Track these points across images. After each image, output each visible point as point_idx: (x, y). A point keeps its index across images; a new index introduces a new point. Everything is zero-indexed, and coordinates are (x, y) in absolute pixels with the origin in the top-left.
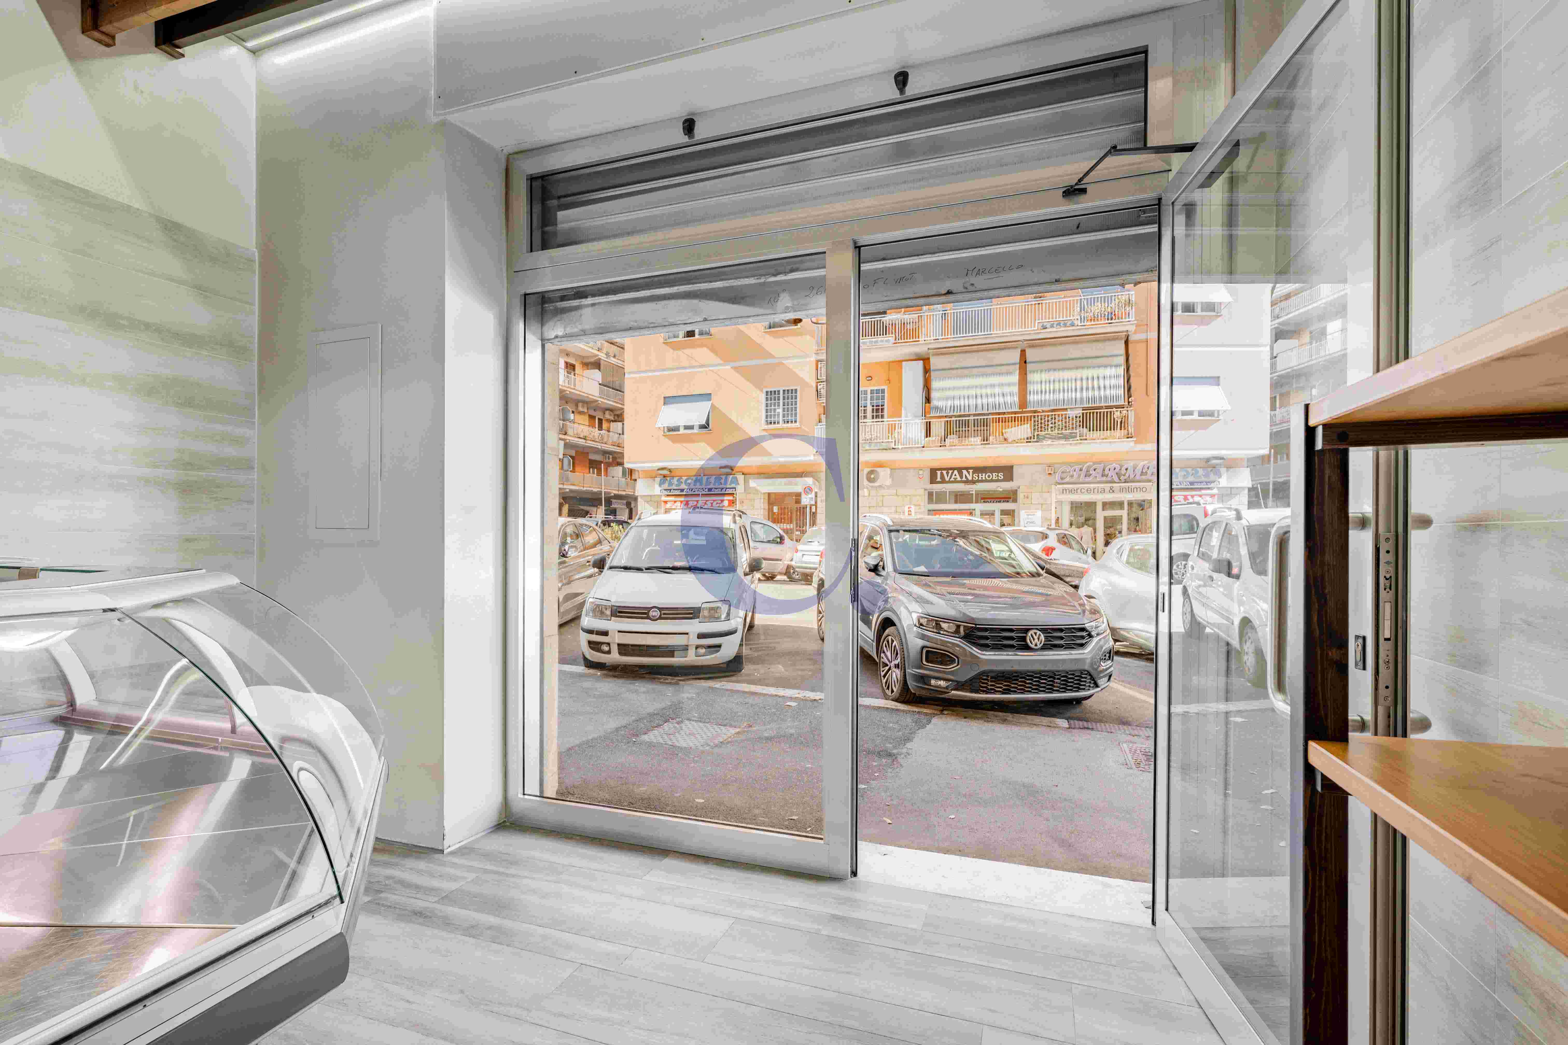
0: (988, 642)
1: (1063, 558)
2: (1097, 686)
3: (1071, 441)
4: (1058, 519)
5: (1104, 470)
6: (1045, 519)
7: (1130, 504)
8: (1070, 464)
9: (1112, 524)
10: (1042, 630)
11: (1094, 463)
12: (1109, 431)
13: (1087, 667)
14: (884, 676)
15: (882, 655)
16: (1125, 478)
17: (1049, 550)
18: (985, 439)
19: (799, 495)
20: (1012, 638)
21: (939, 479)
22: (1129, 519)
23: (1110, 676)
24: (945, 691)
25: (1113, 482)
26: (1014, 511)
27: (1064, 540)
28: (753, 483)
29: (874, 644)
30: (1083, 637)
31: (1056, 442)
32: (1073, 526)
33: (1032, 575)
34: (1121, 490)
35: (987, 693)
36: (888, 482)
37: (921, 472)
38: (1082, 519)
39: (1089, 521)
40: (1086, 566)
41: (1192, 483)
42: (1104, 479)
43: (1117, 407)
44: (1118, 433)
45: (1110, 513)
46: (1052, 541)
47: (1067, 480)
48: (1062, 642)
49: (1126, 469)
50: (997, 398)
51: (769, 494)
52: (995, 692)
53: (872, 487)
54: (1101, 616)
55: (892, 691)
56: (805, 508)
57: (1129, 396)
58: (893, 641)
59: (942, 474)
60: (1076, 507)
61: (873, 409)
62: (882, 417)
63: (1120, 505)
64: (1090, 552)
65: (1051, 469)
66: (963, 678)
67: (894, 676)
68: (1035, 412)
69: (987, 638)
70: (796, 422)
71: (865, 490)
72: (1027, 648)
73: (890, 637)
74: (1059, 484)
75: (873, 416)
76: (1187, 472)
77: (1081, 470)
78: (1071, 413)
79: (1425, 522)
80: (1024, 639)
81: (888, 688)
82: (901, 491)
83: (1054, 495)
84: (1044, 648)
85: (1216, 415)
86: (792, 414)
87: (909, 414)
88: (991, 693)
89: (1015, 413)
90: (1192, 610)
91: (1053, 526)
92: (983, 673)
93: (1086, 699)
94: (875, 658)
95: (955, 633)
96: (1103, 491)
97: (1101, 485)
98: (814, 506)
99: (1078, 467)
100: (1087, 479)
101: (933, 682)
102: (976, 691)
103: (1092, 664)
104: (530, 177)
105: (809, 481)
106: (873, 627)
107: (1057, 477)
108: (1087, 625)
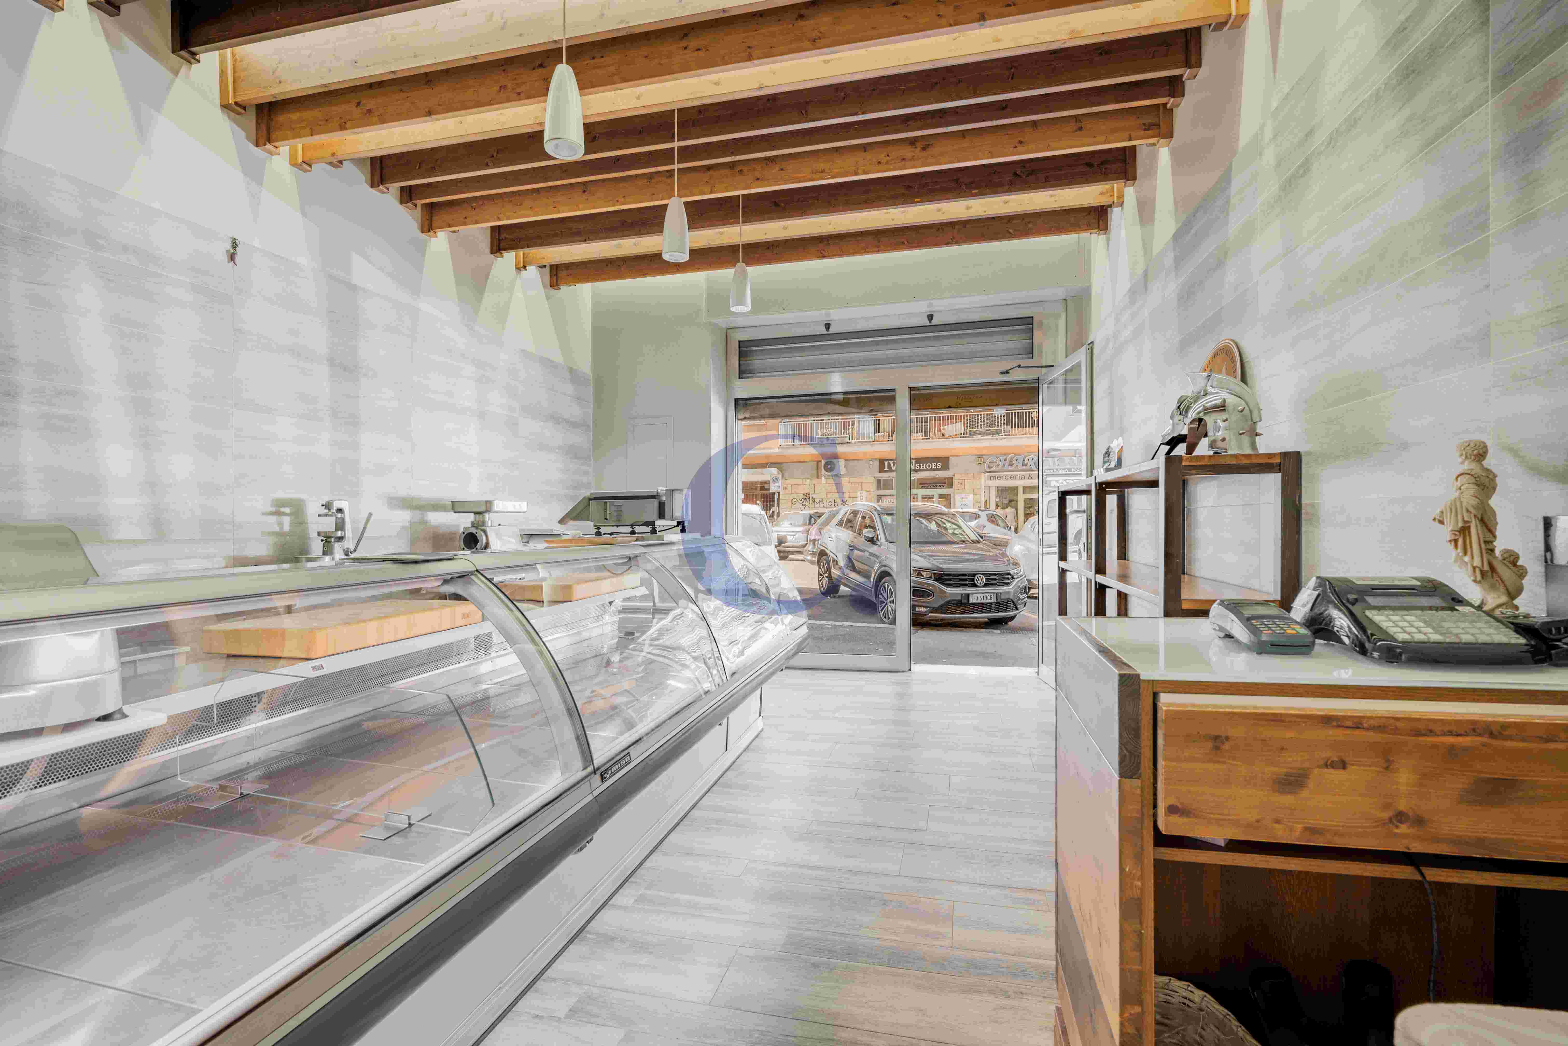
0: (951, 582)
1: (994, 532)
2: (1017, 609)
3: (997, 436)
4: (986, 501)
5: (1024, 460)
6: (976, 502)
8: (996, 455)
9: (1029, 505)
10: (983, 575)
11: (1016, 454)
12: (1027, 428)
13: (1011, 598)
14: (882, 611)
15: (880, 596)
17: (979, 527)
18: (926, 434)
19: (767, 483)
20: (965, 580)
21: (886, 469)
23: (1024, 605)
24: (924, 614)
25: (1031, 470)
26: (950, 495)
27: (992, 519)
29: (873, 590)
30: (1008, 579)
31: (986, 437)
32: (999, 508)
33: (974, 542)
35: (951, 614)
36: (844, 471)
37: (871, 463)
38: (1006, 501)
39: (1012, 503)
40: (1010, 538)
42: (1024, 467)
45: (1029, 496)
46: (983, 520)
47: (994, 469)
48: (996, 582)
52: (956, 613)
54: (1020, 567)
55: (889, 618)
58: (888, 586)
59: (889, 464)
60: (1001, 491)
64: (1013, 528)
65: (980, 459)
66: (936, 605)
67: (890, 608)
68: (967, 412)
69: (951, 580)
71: (823, 478)
72: (975, 585)
73: (886, 584)
74: (988, 472)
77: (1005, 460)
78: (997, 413)
80: (973, 580)
81: (885, 617)
82: (854, 480)
83: (983, 480)
84: (986, 585)
88: (953, 614)
91: (983, 508)
92: (948, 602)
93: (1012, 618)
94: (874, 599)
95: (931, 577)
96: (1023, 478)
97: (1022, 473)
98: (779, 493)
99: (1002, 458)
100: (1010, 468)
101: (917, 609)
102: (945, 613)
103: (1014, 595)
104: (740, 342)
105: (774, 471)
106: (872, 579)
107: (986, 466)
108: (1011, 572)
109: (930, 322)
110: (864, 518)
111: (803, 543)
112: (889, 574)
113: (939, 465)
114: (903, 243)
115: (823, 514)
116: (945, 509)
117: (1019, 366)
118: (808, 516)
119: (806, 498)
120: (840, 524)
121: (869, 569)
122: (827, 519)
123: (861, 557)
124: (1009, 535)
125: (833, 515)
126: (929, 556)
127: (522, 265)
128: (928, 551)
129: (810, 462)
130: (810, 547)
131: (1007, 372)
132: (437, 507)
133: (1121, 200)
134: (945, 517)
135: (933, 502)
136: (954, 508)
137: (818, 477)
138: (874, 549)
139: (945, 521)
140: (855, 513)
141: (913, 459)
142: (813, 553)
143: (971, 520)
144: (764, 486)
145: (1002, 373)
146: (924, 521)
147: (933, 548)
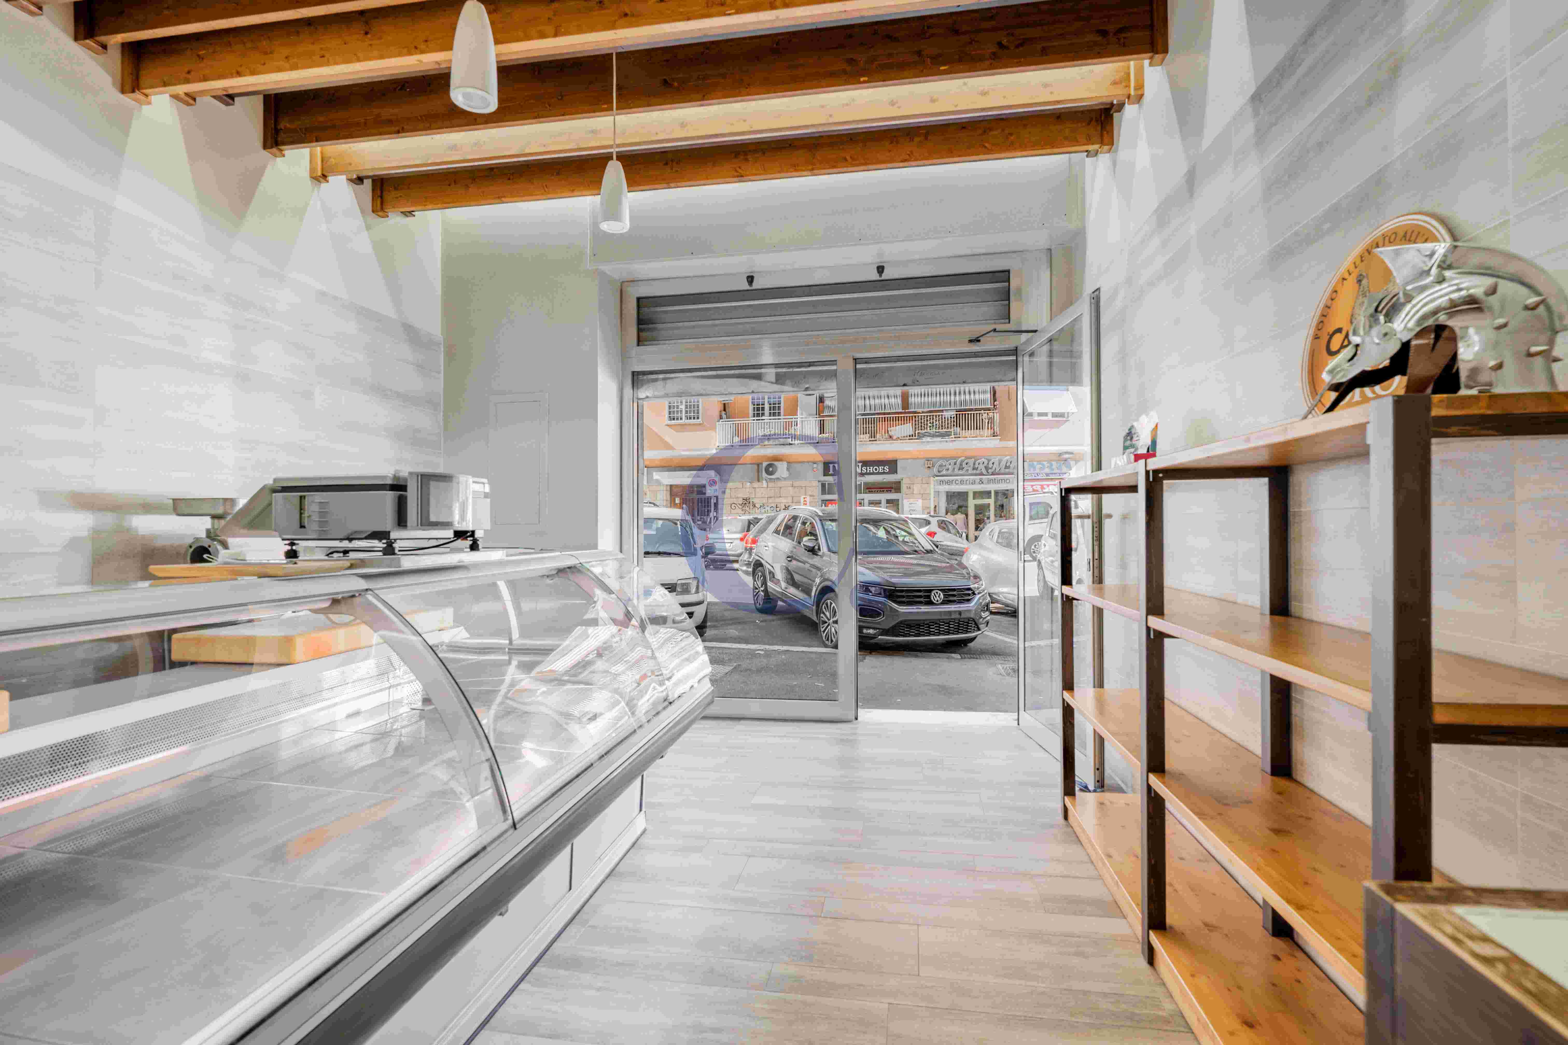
0: (904, 599)
1: (945, 539)
2: (979, 629)
3: (947, 439)
4: (935, 507)
5: (974, 464)
6: (925, 509)
7: (996, 493)
8: (946, 459)
9: (981, 510)
10: (940, 590)
11: (967, 458)
12: (978, 431)
13: (972, 616)
14: (824, 631)
15: (822, 615)
16: (992, 470)
17: (931, 534)
18: (873, 436)
19: (704, 486)
20: (920, 597)
21: (831, 472)
22: (995, 507)
23: (988, 623)
24: (873, 637)
25: (982, 474)
26: (898, 500)
27: (943, 525)
28: (656, 476)
29: (814, 608)
30: (969, 595)
31: (935, 439)
32: (949, 514)
33: (928, 552)
34: (989, 481)
35: (904, 636)
36: (785, 474)
37: (815, 466)
38: (956, 506)
39: (962, 509)
41: (1047, 475)
42: (975, 472)
43: (985, 409)
44: (987, 432)
45: (980, 502)
46: (934, 527)
47: (944, 472)
48: (955, 598)
49: (993, 463)
50: (883, 400)
51: (671, 486)
52: (910, 636)
53: (770, 479)
54: (981, 580)
55: (832, 641)
56: (709, 499)
57: (995, 400)
58: (831, 604)
59: (834, 467)
60: (950, 496)
61: (770, 408)
62: (779, 414)
63: (988, 494)
64: (964, 535)
65: (930, 462)
66: (887, 627)
67: (832, 630)
68: (915, 413)
69: (903, 597)
70: (698, 418)
72: (930, 603)
73: (829, 601)
74: (937, 476)
75: (770, 413)
76: (1043, 465)
77: (955, 464)
78: (947, 414)
79: (1109, 516)
80: (929, 597)
81: (828, 640)
82: (797, 484)
83: (932, 486)
84: (944, 603)
85: (1066, 416)
86: (694, 411)
87: (804, 413)
88: (906, 636)
89: (898, 413)
90: (1044, 577)
91: (932, 514)
92: (901, 622)
93: (972, 639)
94: (815, 618)
95: (880, 594)
96: (974, 483)
97: (972, 477)
98: (717, 497)
99: (953, 461)
100: (961, 472)
101: (865, 631)
102: (897, 636)
103: (976, 614)
104: (638, 299)
105: (712, 473)
106: (813, 594)
107: (935, 470)
108: (971, 586)
109: (881, 276)
110: (804, 523)
111: (739, 552)
112: (832, 590)
113: (887, 469)
114: (846, 160)
115: (761, 519)
116: (894, 514)
117: (995, 330)
118: (747, 521)
119: (746, 502)
120: (777, 532)
121: (810, 582)
122: (765, 525)
123: (799, 568)
124: (962, 544)
125: (770, 521)
126: (878, 568)
127: (319, 174)
128: (876, 562)
129: (751, 464)
130: (745, 557)
131: (977, 340)
132: (149, 507)
133: (1140, 92)
134: (895, 524)
135: (880, 507)
136: (903, 514)
137: (759, 481)
138: (816, 560)
139: (895, 528)
140: (795, 518)
141: (860, 462)
142: (748, 564)
143: (921, 526)
144: (700, 490)
145: (971, 341)
146: (871, 528)
147: (881, 558)
